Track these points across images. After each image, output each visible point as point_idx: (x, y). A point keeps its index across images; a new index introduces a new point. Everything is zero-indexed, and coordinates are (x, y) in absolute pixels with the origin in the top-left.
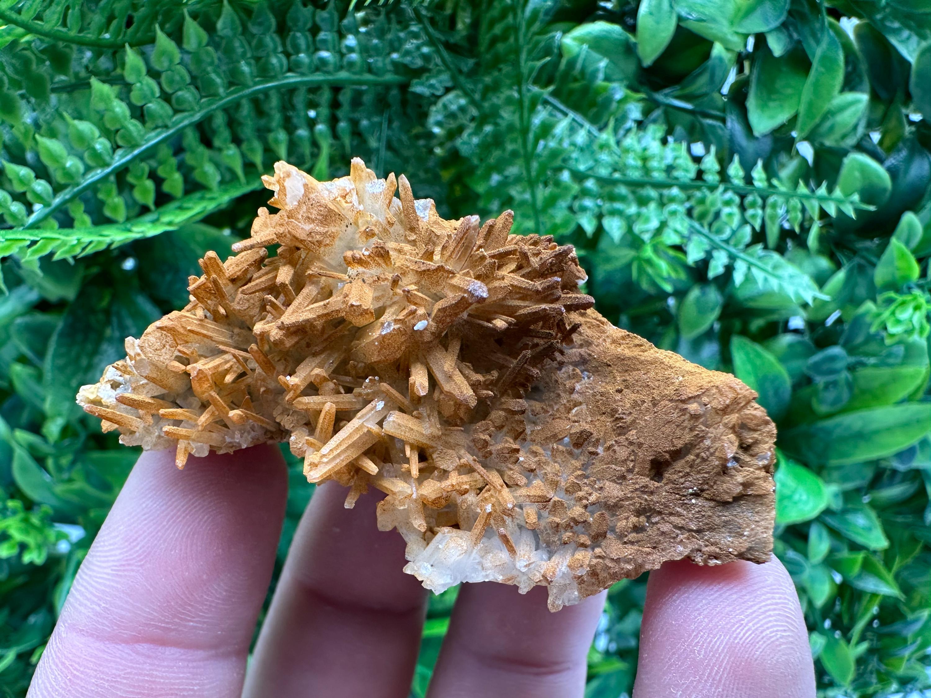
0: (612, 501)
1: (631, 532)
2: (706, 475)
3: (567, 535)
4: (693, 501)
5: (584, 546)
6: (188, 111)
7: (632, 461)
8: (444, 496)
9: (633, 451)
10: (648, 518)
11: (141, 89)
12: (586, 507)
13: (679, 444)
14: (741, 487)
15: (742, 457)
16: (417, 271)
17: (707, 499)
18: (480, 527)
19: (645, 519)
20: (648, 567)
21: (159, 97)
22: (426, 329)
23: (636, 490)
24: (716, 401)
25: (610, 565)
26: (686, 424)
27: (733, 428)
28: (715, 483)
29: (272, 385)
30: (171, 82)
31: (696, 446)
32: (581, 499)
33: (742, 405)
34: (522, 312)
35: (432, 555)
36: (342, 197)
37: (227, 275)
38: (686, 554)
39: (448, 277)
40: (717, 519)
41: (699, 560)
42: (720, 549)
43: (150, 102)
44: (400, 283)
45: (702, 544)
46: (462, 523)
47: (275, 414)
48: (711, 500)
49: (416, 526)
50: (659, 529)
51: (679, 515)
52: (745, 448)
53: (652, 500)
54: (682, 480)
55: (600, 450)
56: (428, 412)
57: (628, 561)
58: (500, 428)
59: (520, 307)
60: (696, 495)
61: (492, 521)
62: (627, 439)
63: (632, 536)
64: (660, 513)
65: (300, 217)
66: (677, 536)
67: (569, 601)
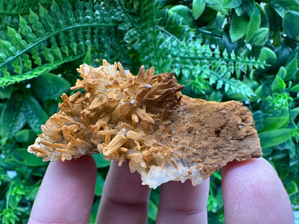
0: (205, 146)
1: (214, 155)
2: (233, 132)
3: (193, 159)
4: (232, 141)
5: (199, 162)
6: (42, 37)
7: (208, 133)
8: (150, 155)
9: (208, 130)
10: (218, 150)
11: (25, 30)
12: (197, 149)
13: (222, 124)
14: (246, 133)
15: (243, 124)
16: (128, 87)
17: (236, 140)
18: (164, 161)
19: (217, 151)
20: (222, 165)
21: (32, 32)
22: (134, 103)
23: (212, 141)
24: (230, 108)
25: (210, 166)
26: (222, 117)
27: (238, 115)
28: (237, 134)
29: (89, 132)
30: (36, 27)
31: (227, 123)
32: (195, 147)
33: (239, 107)
34: (163, 93)
35: (150, 176)
36: (101, 70)
37: (70, 101)
38: (234, 158)
39: (138, 86)
40: (241, 145)
41: (238, 159)
42: (244, 154)
43: (29, 34)
44: (123, 91)
45: (238, 154)
46: (158, 164)
47: (91, 140)
48: (237, 140)
49: (143, 166)
50: (223, 153)
51: (228, 147)
52: (243, 121)
53: (218, 144)
54: (226, 135)
55: (197, 132)
56: (140, 129)
57: (215, 164)
58: (164, 131)
59: (162, 92)
60: (232, 139)
61: (168, 160)
62: (205, 127)
63: (214, 157)
64: (221, 147)
65: (90, 78)
66: (229, 153)
67: (199, 182)
